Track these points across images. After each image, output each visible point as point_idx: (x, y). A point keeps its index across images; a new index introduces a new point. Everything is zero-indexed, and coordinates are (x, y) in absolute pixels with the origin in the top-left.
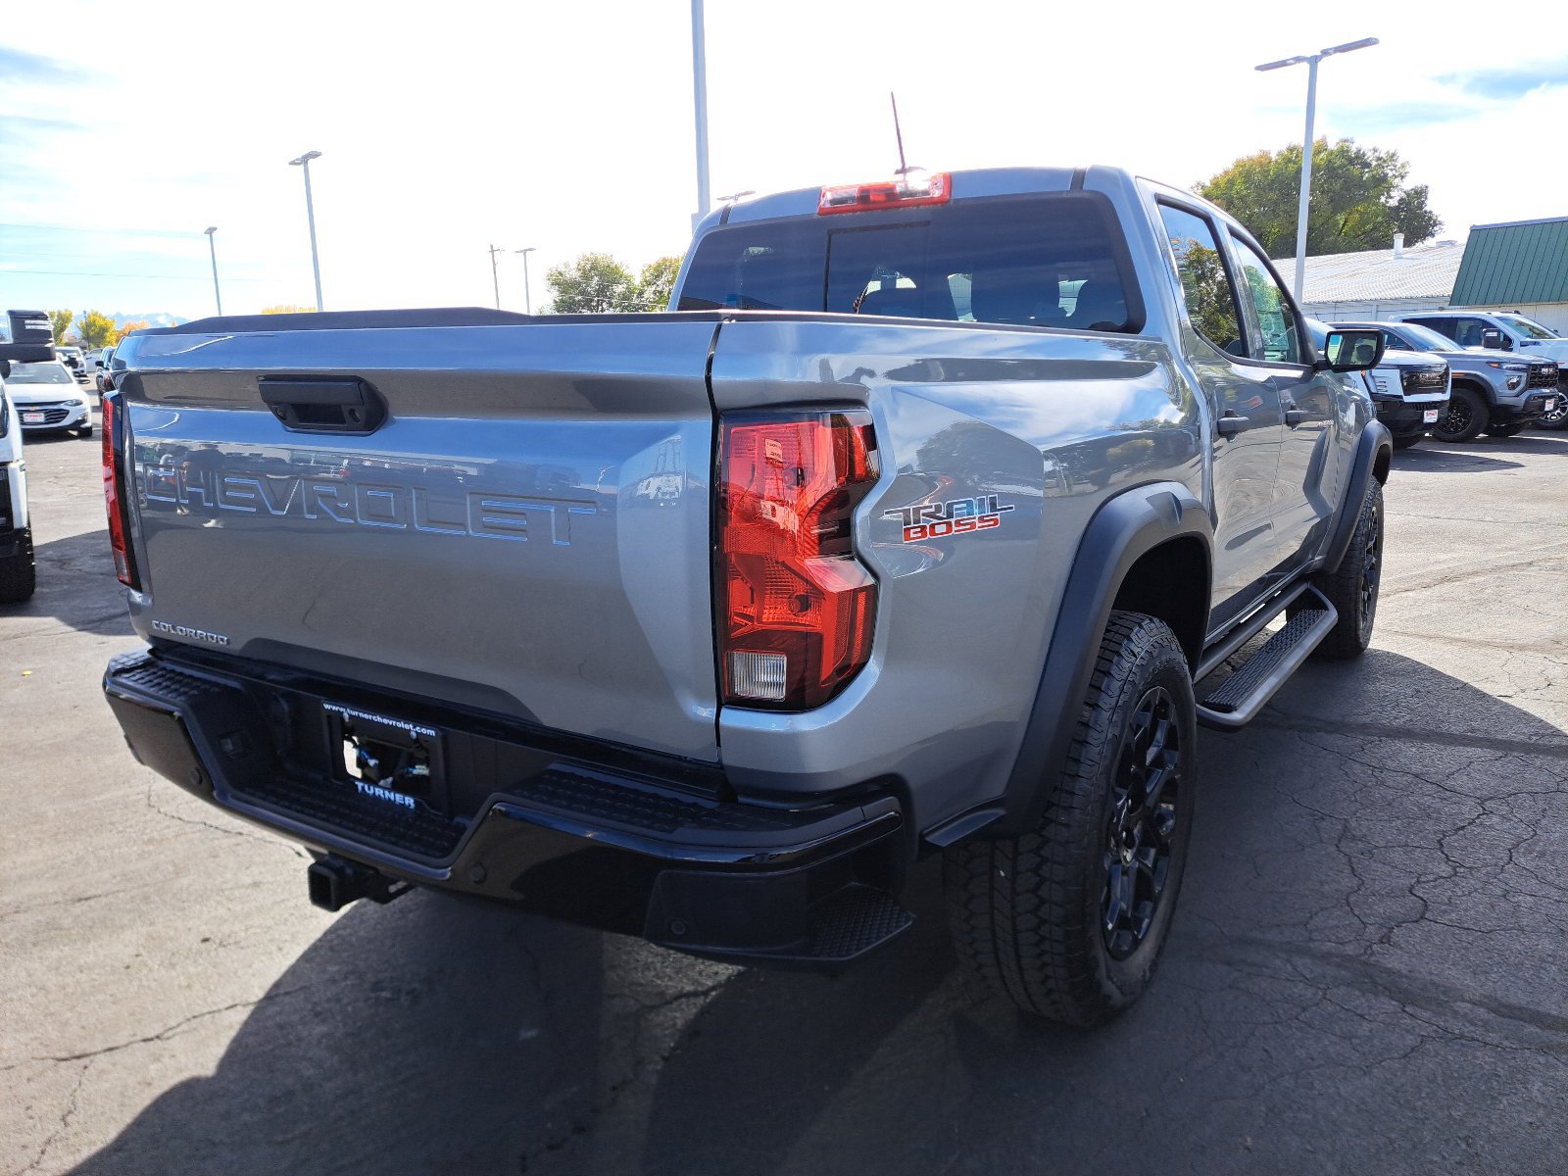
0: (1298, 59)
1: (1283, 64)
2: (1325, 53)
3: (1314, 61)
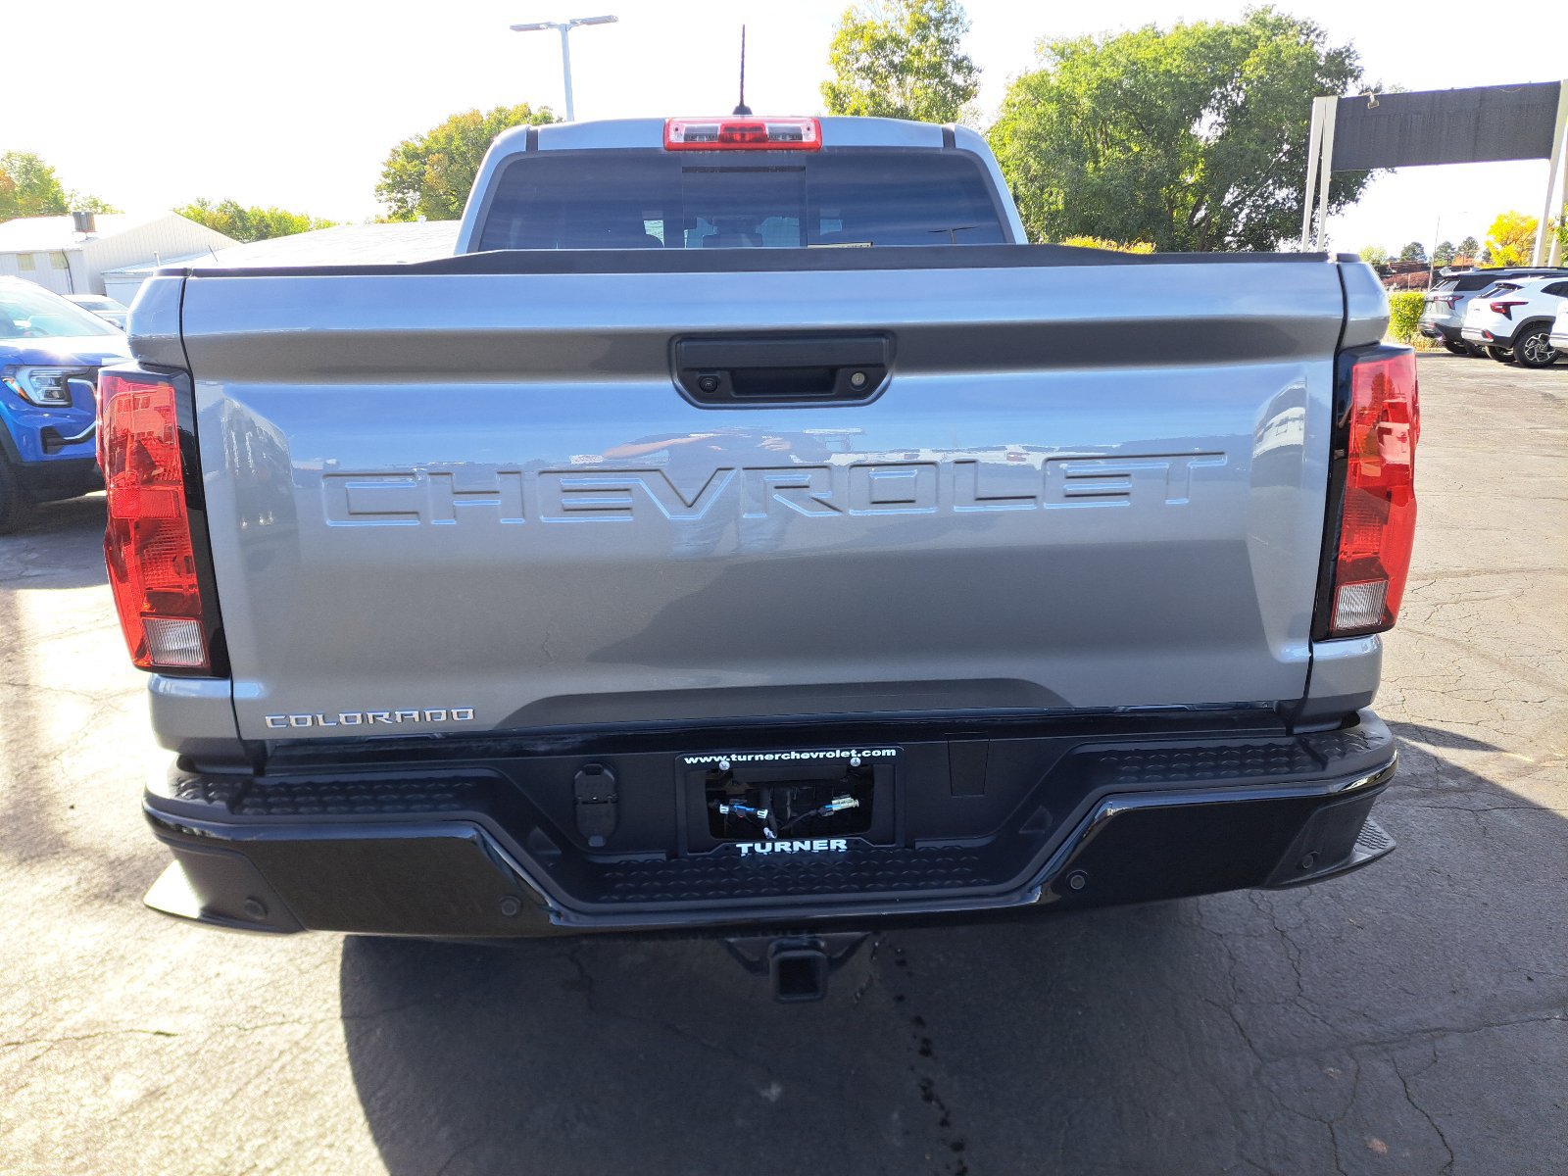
0: (549, 25)
1: (536, 27)
2: (574, 23)
3: (565, 29)
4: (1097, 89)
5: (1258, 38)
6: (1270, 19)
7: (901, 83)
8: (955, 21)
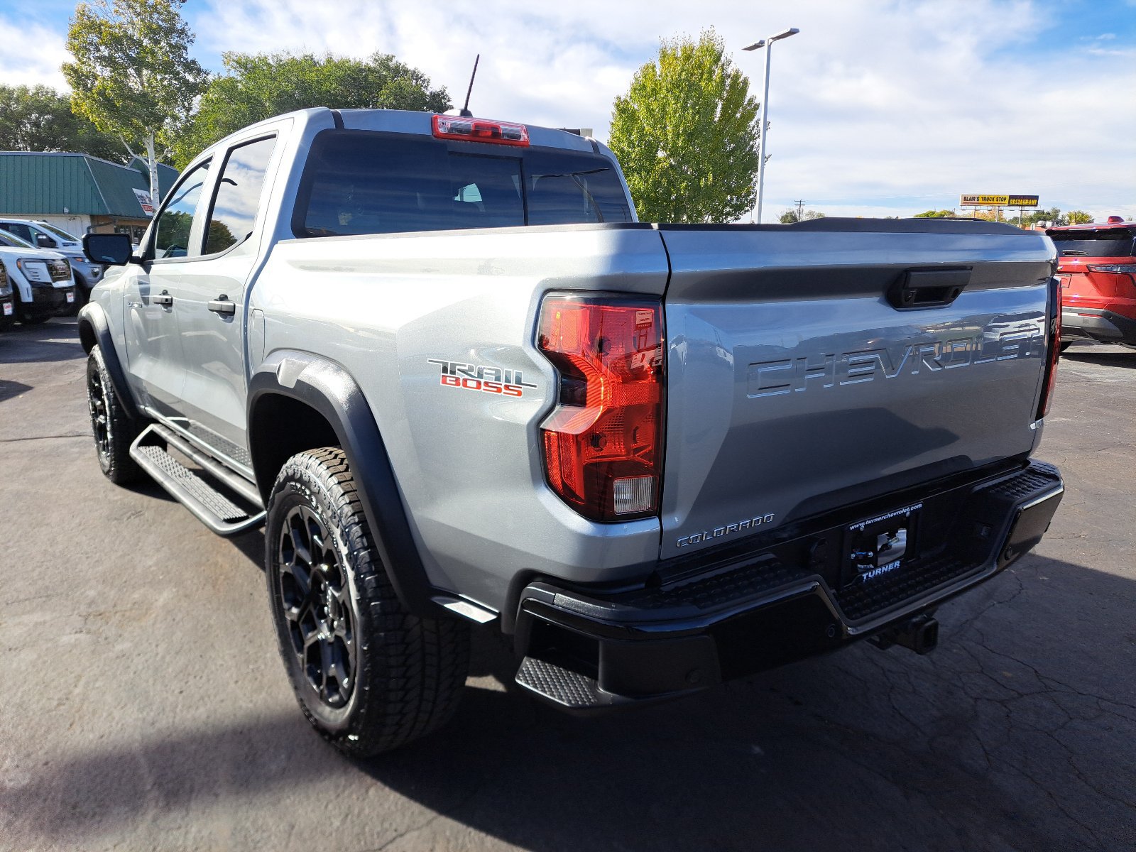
4: (277, 97)
5: (386, 76)
6: (392, 64)
7: (139, 74)
8: (183, 31)
